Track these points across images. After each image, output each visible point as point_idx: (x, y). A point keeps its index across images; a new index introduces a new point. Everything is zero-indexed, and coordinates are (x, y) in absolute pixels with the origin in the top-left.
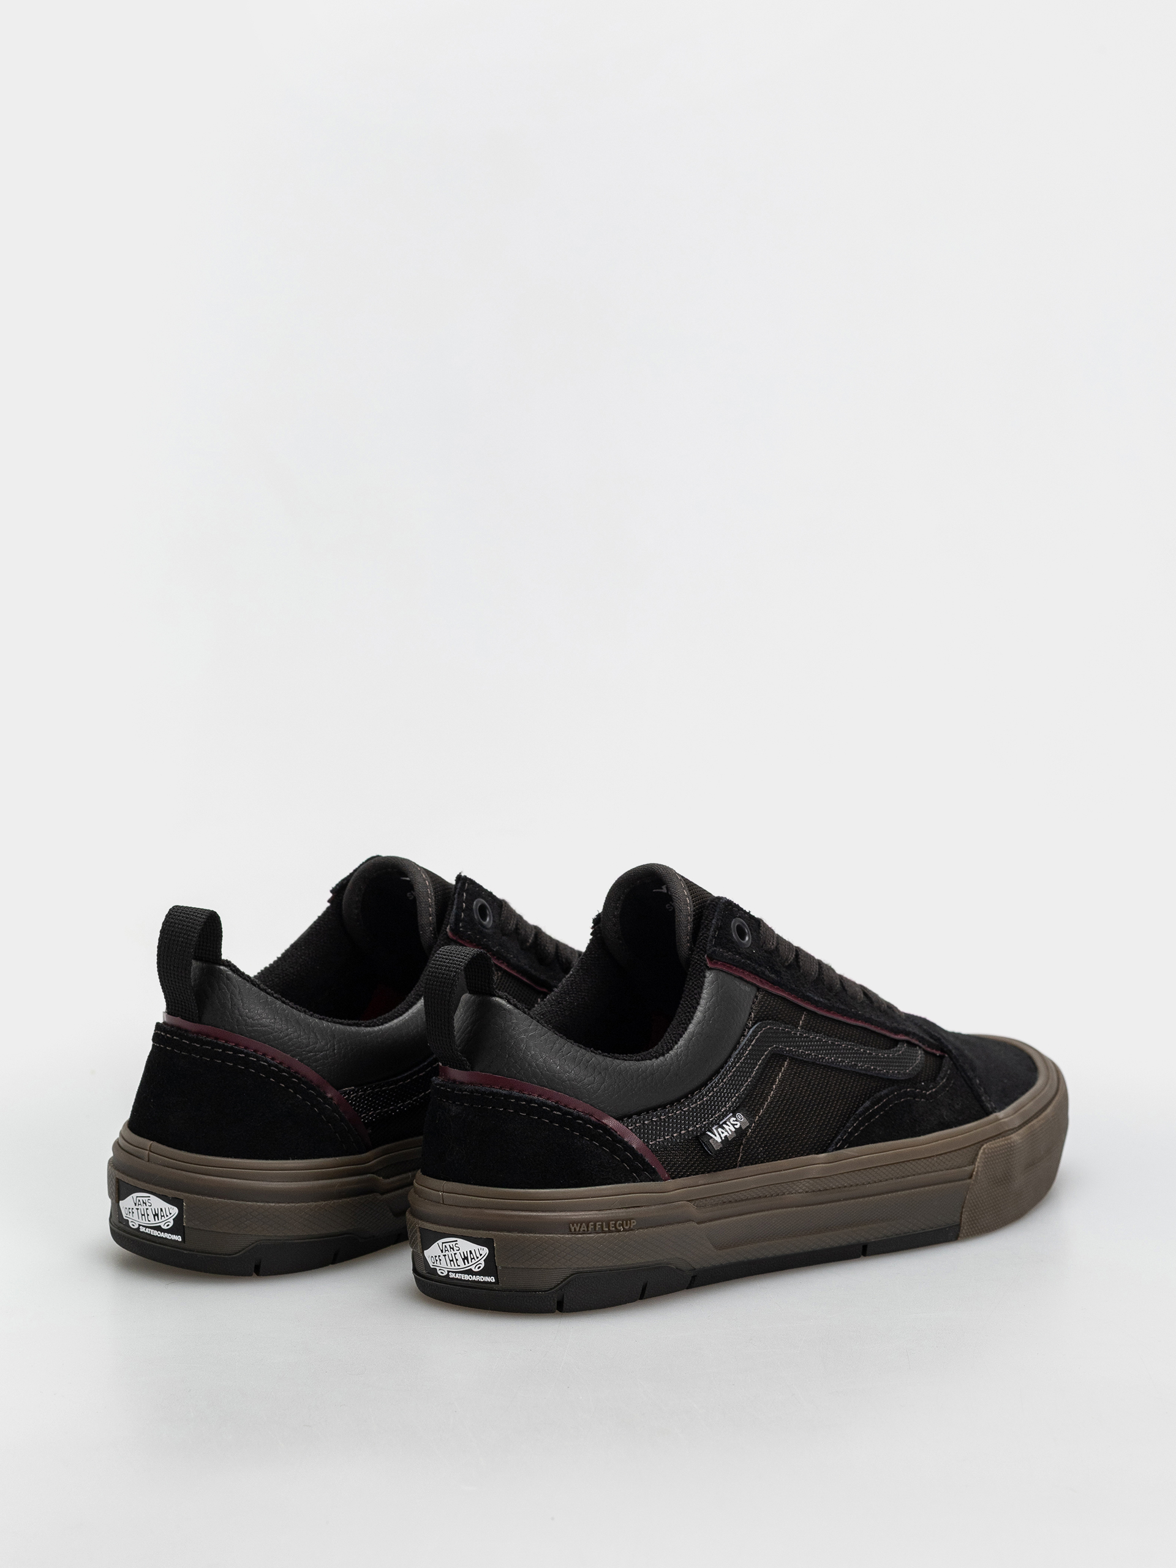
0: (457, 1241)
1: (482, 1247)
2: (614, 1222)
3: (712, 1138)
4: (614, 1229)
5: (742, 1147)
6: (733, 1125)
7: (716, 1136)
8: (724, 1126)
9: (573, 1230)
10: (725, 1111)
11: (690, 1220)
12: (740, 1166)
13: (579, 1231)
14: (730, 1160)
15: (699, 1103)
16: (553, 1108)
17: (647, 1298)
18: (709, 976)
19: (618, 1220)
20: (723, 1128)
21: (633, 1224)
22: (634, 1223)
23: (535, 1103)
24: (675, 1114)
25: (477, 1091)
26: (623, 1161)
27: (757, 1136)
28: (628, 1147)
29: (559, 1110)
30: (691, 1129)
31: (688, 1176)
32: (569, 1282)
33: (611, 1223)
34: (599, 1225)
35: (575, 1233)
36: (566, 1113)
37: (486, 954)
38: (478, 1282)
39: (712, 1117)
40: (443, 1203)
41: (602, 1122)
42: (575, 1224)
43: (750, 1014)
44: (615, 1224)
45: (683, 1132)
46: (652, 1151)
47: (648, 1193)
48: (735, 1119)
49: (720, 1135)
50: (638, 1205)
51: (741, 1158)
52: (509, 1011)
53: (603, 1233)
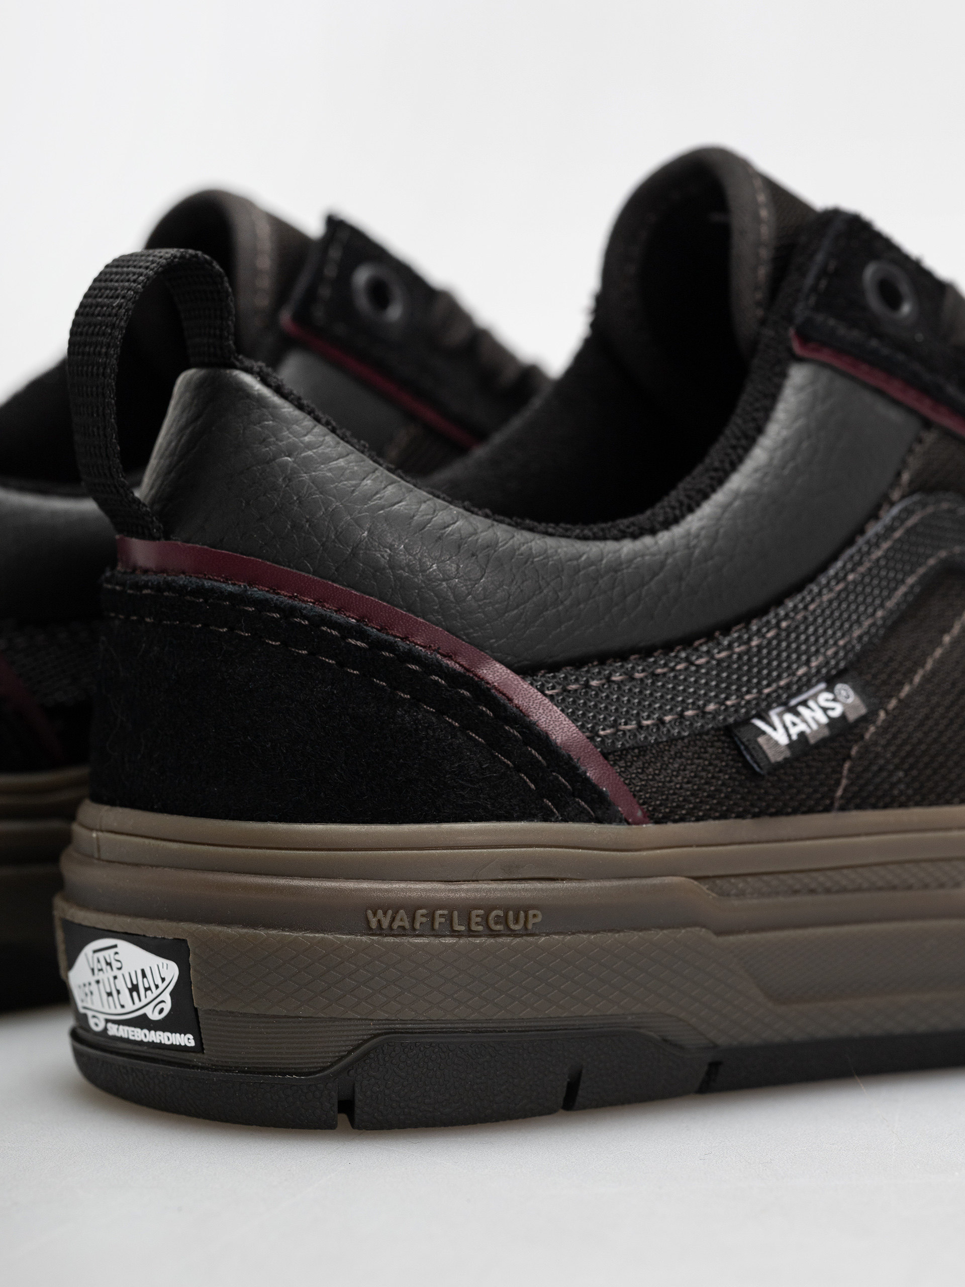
0: (115, 946)
1: (166, 961)
2: (481, 912)
3: (764, 733)
4: (480, 928)
5: (847, 765)
6: (825, 710)
7: (775, 729)
8: (801, 709)
9: (374, 925)
10: (805, 674)
11: (695, 924)
12: (843, 808)
13: (390, 927)
14: (815, 791)
15: (737, 650)
16: (347, 631)
17: (577, 1110)
18: (798, 375)
19: (494, 908)
20: (797, 714)
21: (531, 921)
22: (536, 918)
23: (305, 617)
24: (673, 669)
25: (169, 586)
26: (518, 769)
27: (889, 743)
28: (541, 740)
29: (362, 635)
30: (711, 707)
31: (698, 819)
32: (366, 1054)
33: (474, 913)
34: (441, 916)
35: (380, 931)
36: (378, 645)
37: (210, 264)
38: (161, 1046)
39: (768, 685)
40: (99, 859)
41: (476, 675)
42: (380, 912)
43: (899, 475)
44: (486, 918)
45: (689, 713)
46: (605, 756)
47: (579, 848)
48: (830, 696)
49: (786, 729)
50: (551, 876)
51: (845, 790)
52: (260, 401)
53: (452, 936)
